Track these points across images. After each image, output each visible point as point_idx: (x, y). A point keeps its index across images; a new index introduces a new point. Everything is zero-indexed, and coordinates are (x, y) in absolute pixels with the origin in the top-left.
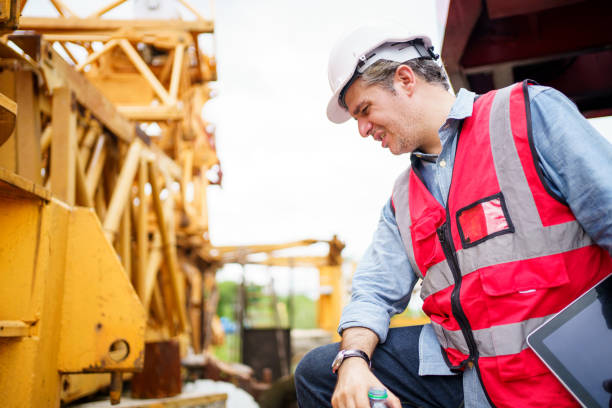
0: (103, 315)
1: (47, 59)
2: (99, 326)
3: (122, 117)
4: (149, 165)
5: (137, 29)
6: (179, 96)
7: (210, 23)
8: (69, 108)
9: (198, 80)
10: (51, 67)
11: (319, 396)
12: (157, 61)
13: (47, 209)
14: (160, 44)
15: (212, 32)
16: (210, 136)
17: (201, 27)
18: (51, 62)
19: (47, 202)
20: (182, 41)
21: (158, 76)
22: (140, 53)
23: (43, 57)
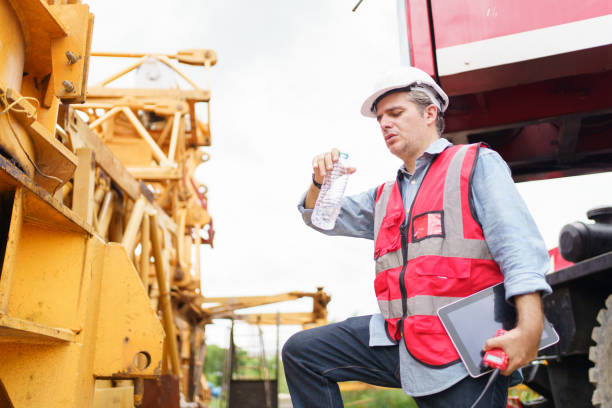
0: (130, 330)
1: (73, 124)
2: (127, 339)
3: (130, 175)
4: (151, 218)
5: (138, 97)
6: (176, 158)
7: (206, 93)
8: (90, 166)
9: (192, 145)
10: (75, 131)
11: (300, 364)
12: (154, 127)
13: (91, 241)
14: (158, 111)
15: (207, 101)
16: (202, 197)
17: (198, 96)
18: (75, 127)
19: (91, 236)
20: (180, 109)
21: (156, 140)
22: (140, 118)
23: (71, 122)
